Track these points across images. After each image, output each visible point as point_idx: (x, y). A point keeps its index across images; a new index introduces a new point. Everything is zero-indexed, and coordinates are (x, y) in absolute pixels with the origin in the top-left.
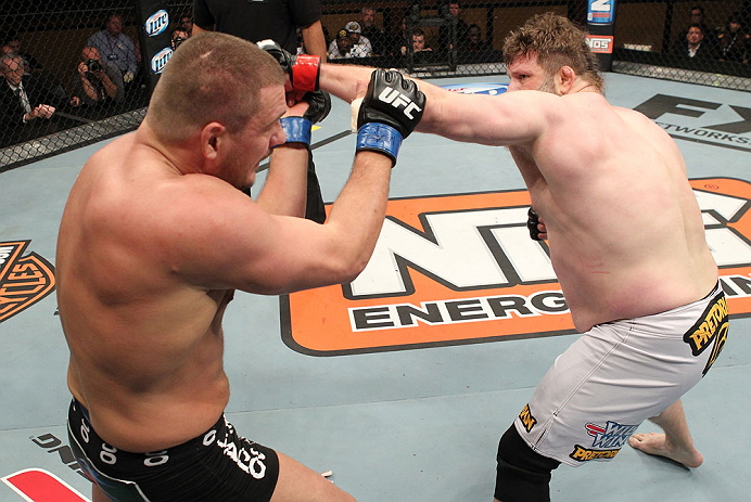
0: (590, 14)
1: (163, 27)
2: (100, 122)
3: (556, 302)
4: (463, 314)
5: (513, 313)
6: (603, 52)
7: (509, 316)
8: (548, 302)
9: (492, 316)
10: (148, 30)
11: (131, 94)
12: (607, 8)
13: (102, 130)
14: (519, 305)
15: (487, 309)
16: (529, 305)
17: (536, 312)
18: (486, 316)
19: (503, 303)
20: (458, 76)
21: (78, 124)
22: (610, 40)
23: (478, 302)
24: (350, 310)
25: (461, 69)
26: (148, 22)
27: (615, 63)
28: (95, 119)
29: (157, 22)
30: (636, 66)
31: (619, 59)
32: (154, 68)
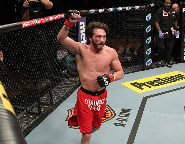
32: (147, 54)
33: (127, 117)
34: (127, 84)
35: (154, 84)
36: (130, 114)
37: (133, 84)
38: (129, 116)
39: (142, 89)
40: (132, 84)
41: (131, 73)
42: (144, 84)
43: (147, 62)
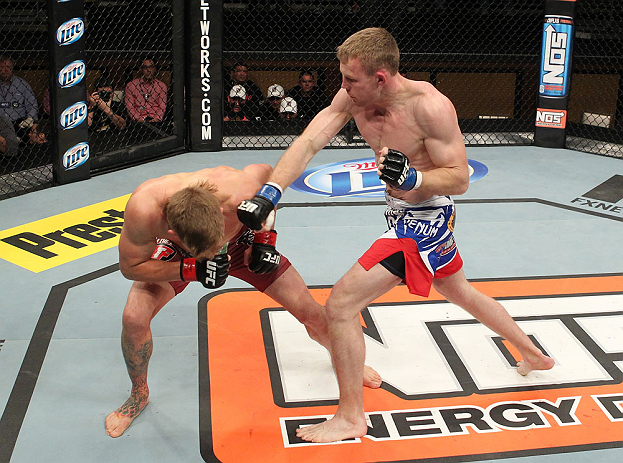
0: (542, 87)
1: (78, 78)
3: (518, 415)
4: (413, 428)
5: (469, 428)
6: (555, 126)
7: (465, 432)
8: (509, 415)
9: (446, 432)
10: (61, 81)
12: (560, 81)
14: (476, 417)
15: (440, 423)
16: (487, 418)
17: (496, 427)
18: (438, 431)
19: (458, 416)
22: (562, 114)
23: (429, 413)
24: (282, 421)
26: (62, 72)
27: (568, 139)
29: (72, 73)
30: (592, 143)
31: (573, 135)
39: (49, 255)
40: (9, 240)
43: (66, 155)
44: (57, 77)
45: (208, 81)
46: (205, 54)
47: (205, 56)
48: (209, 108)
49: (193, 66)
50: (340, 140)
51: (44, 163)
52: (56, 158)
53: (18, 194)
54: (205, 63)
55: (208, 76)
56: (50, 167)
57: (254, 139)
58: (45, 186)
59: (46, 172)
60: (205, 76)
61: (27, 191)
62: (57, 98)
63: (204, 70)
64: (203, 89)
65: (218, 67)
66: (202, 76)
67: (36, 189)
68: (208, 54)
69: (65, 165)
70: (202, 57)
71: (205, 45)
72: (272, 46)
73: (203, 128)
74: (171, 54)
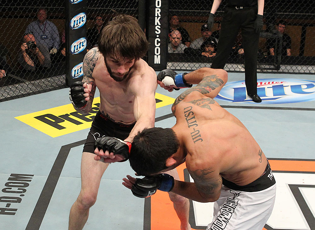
1: (82, 24)
2: (33, 82)
10: (72, 25)
11: (56, 65)
13: (34, 88)
20: (280, 73)
21: (18, 82)
25: (283, 68)
26: (73, 20)
28: (30, 80)
29: (79, 20)
32: (72, 51)
33: (21, 192)
34: (29, 119)
35: (88, 117)
36: (27, 185)
37: (41, 118)
38: (25, 191)
39: (61, 128)
40: (39, 118)
41: (39, 92)
42: (66, 117)
43: (74, 69)
44: (70, 23)
45: (159, 27)
46: (158, 11)
47: (158, 12)
48: (159, 44)
49: (151, 18)
50: (240, 67)
51: (60, 74)
52: (68, 71)
53: (45, 91)
54: (158, 16)
55: (159, 24)
56: (64, 76)
57: (186, 65)
58: (60, 87)
59: (62, 79)
60: (158, 25)
61: (50, 90)
62: (69, 35)
63: (157, 21)
64: (156, 32)
65: (166, 19)
66: (156, 24)
67: (55, 89)
68: (160, 11)
69: (73, 75)
70: (156, 12)
71: (158, 5)
72: (200, 6)
73: (155, 56)
74: (138, 10)
